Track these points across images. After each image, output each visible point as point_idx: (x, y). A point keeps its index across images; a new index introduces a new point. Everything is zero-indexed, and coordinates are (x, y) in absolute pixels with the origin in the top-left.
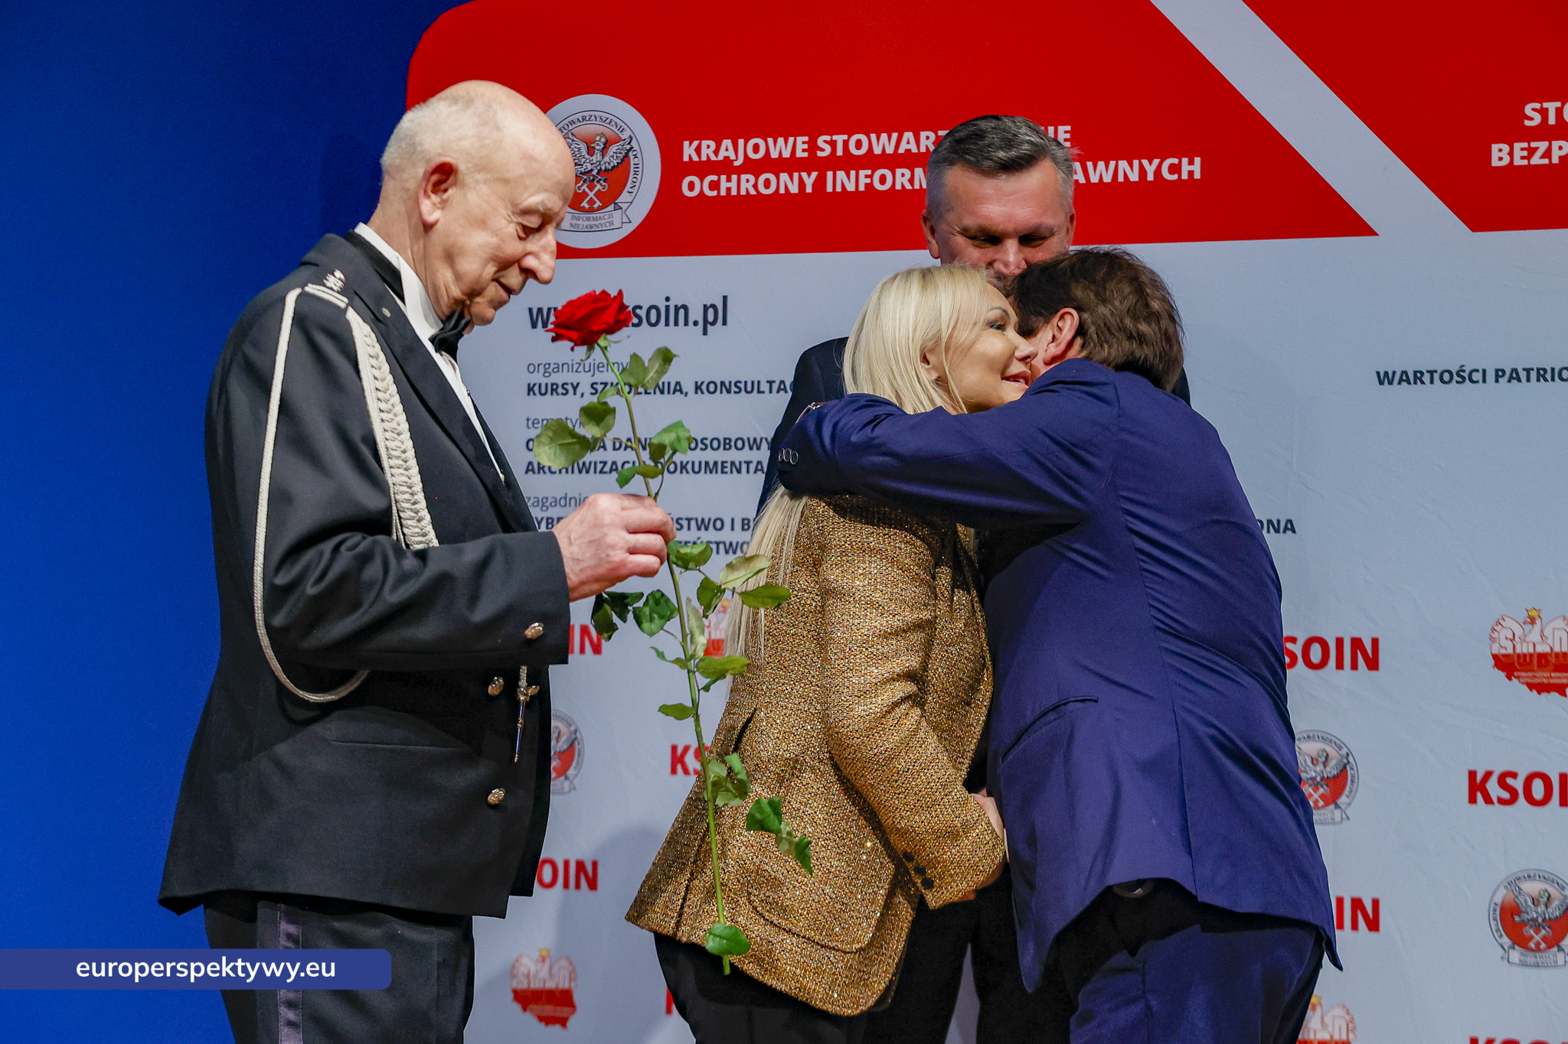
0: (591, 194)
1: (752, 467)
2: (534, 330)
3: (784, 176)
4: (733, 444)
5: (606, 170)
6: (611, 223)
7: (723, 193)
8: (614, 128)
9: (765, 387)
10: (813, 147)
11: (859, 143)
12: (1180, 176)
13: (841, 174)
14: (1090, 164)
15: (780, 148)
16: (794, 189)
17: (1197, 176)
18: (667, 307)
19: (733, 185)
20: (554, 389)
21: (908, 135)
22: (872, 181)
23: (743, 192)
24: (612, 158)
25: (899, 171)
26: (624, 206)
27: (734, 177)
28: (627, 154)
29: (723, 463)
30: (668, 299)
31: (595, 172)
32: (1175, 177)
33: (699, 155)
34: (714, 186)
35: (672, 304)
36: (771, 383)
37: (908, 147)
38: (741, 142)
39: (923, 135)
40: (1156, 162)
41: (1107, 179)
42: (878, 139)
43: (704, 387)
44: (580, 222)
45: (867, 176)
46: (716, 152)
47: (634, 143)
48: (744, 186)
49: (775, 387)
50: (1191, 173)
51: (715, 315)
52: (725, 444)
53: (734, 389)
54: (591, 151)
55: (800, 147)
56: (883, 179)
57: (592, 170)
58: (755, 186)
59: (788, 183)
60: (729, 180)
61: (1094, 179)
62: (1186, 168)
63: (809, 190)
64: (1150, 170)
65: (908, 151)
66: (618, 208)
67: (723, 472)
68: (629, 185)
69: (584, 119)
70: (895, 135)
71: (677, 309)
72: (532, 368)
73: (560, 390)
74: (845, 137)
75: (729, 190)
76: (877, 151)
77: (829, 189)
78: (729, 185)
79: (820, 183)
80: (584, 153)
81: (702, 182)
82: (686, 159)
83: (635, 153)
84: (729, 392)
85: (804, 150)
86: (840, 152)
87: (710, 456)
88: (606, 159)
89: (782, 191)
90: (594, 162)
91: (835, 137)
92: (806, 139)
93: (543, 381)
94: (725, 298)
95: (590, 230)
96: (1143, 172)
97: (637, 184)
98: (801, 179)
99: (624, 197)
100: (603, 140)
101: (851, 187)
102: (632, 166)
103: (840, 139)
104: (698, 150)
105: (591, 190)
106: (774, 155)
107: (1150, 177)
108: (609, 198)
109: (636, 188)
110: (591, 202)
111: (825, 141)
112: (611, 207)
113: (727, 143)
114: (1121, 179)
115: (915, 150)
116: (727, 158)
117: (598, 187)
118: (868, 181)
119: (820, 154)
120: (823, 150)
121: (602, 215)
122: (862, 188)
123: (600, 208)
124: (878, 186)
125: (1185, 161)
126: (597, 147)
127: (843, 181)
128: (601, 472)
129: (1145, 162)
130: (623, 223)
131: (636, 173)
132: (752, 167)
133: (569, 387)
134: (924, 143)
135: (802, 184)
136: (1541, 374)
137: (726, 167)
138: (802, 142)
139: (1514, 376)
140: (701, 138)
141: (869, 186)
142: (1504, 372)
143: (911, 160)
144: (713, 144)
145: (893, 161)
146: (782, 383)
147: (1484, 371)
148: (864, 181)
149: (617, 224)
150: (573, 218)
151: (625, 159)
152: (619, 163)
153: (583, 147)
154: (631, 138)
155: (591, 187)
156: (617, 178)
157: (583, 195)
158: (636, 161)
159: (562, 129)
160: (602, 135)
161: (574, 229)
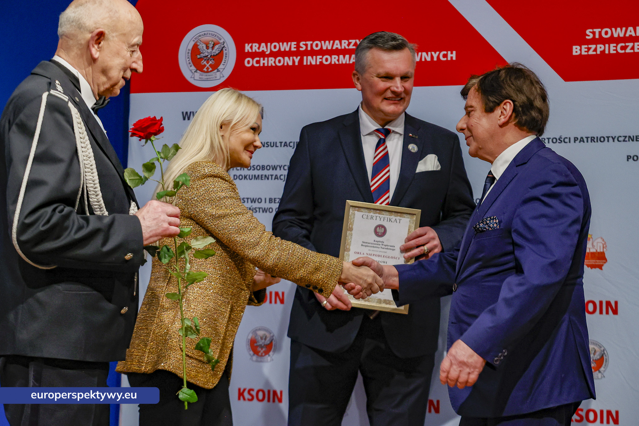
0: (208, 65)
1: (273, 177)
2: (184, 121)
3: (286, 58)
4: (265, 167)
5: (214, 56)
6: (216, 77)
7: (262, 65)
8: (218, 39)
9: (278, 144)
10: (298, 46)
11: (317, 45)
12: (447, 59)
13: (310, 58)
15: (285, 47)
16: (291, 64)
17: (454, 59)
19: (266, 61)
21: (337, 42)
22: (322, 60)
23: (270, 65)
24: (216, 51)
25: (333, 56)
26: (221, 70)
27: (266, 59)
28: (222, 49)
29: (261, 175)
31: (209, 56)
32: (445, 59)
33: (252, 49)
34: (258, 62)
36: (281, 143)
37: (337, 46)
38: (269, 44)
39: (343, 41)
40: (438, 53)
42: (325, 43)
44: (203, 77)
45: (320, 58)
46: (259, 48)
47: (225, 44)
48: (270, 62)
49: (283, 144)
50: (452, 58)
52: (262, 168)
53: (266, 145)
54: (207, 48)
55: (293, 46)
56: (327, 60)
57: (208, 56)
58: (275, 62)
59: (288, 61)
60: (264, 60)
62: (449, 55)
63: (297, 64)
64: (435, 56)
66: (218, 71)
67: (261, 179)
68: (223, 62)
69: (205, 34)
70: (332, 42)
74: (311, 42)
75: (264, 64)
76: (324, 48)
77: (305, 63)
78: (264, 62)
79: (301, 61)
80: (205, 49)
81: (253, 60)
82: (246, 51)
83: (225, 48)
85: (295, 48)
86: (309, 49)
87: (256, 173)
88: (214, 51)
90: (209, 52)
91: (307, 42)
92: (295, 43)
95: (207, 80)
96: (432, 57)
97: (226, 61)
98: (293, 59)
99: (221, 67)
100: (213, 43)
101: (313, 63)
102: (224, 54)
103: (309, 43)
104: (251, 47)
105: (208, 64)
106: (282, 49)
107: (435, 59)
108: (215, 67)
109: (226, 63)
110: (208, 68)
111: (303, 44)
112: (216, 71)
113: (263, 44)
114: (423, 60)
115: (340, 48)
116: (263, 51)
117: (210, 62)
118: (321, 60)
119: (301, 49)
120: (302, 48)
121: (212, 74)
122: (318, 63)
123: (211, 71)
124: (325, 63)
125: (449, 52)
126: (210, 46)
127: (310, 60)
129: (433, 53)
130: (221, 77)
131: (226, 57)
132: (274, 54)
134: (343, 45)
135: (294, 61)
136: (593, 139)
137: (263, 55)
138: (294, 44)
139: (582, 140)
140: (253, 43)
141: (321, 62)
142: (577, 138)
143: (338, 52)
144: (257, 45)
145: (331, 52)
146: (286, 143)
147: (570, 138)
148: (319, 60)
149: (218, 78)
150: (200, 75)
151: (221, 51)
152: (219, 53)
153: (204, 46)
154: (224, 42)
155: (208, 63)
156: (218, 58)
157: (205, 66)
158: (226, 52)
159: (195, 39)
160: (212, 41)
161: (201, 80)
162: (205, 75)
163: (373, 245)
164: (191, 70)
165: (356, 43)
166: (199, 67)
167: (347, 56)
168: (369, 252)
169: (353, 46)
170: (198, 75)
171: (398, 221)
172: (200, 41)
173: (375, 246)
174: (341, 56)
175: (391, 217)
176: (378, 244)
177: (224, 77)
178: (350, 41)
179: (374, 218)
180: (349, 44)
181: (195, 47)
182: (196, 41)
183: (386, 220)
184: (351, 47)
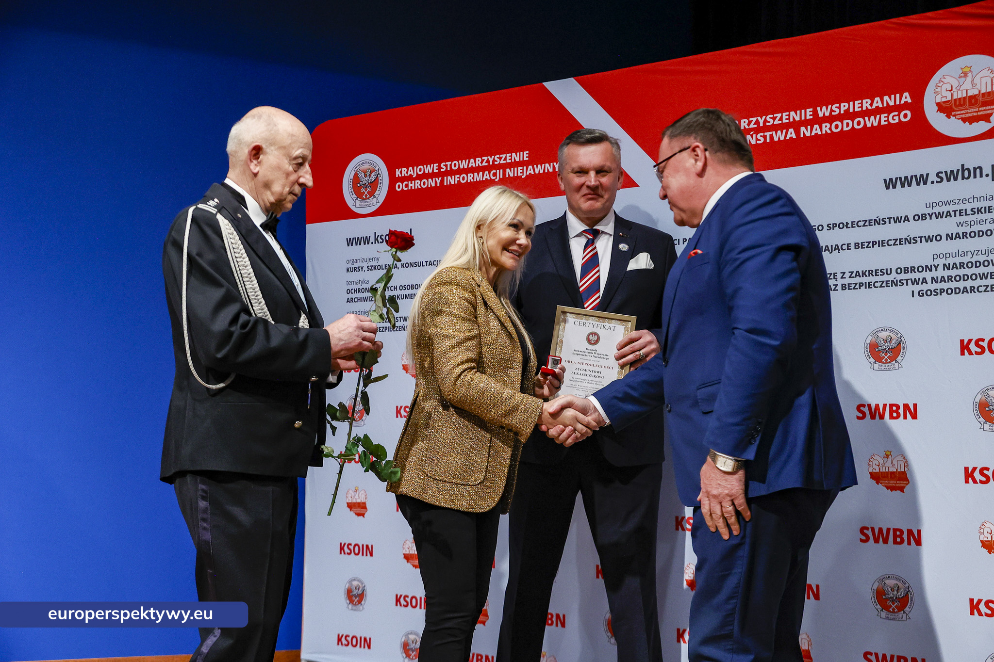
0: (366, 193)
3: (430, 180)
5: (371, 183)
6: (373, 203)
7: (410, 188)
8: (374, 167)
9: (425, 264)
10: (440, 168)
11: (456, 165)
13: (449, 178)
14: (535, 166)
15: (428, 169)
16: (433, 185)
19: (413, 185)
20: (355, 269)
21: (472, 160)
23: (416, 188)
24: (372, 179)
25: (469, 175)
26: (377, 196)
27: (413, 182)
28: (377, 176)
29: (411, 294)
31: (367, 184)
33: (401, 174)
34: (407, 186)
36: (426, 262)
38: (415, 167)
39: (477, 159)
41: (542, 172)
42: (462, 162)
43: (404, 265)
44: (363, 204)
45: (458, 178)
46: (407, 173)
47: (380, 171)
48: (416, 185)
49: (428, 263)
53: (414, 265)
54: (365, 176)
55: (435, 168)
56: (463, 179)
58: (420, 185)
59: (431, 183)
60: (411, 183)
61: (537, 172)
63: (438, 185)
65: (472, 166)
66: (375, 197)
67: (411, 298)
68: (378, 188)
69: (363, 163)
70: (467, 160)
72: (348, 262)
73: (357, 270)
74: (450, 163)
75: (411, 187)
76: (461, 167)
77: (445, 184)
78: (411, 185)
79: (442, 182)
80: (363, 177)
81: (402, 184)
82: (397, 176)
83: (380, 175)
84: (413, 266)
85: (436, 169)
86: (449, 169)
87: (407, 292)
88: (371, 178)
89: (429, 186)
90: (367, 180)
91: (447, 163)
92: (437, 165)
93: (352, 266)
94: (411, 229)
95: (366, 206)
97: (381, 187)
98: (436, 180)
99: (377, 193)
100: (370, 171)
101: (453, 183)
102: (379, 180)
103: (449, 163)
104: (401, 172)
105: (366, 191)
106: (427, 172)
108: (372, 194)
109: (381, 189)
110: (366, 196)
111: (444, 165)
112: (373, 197)
113: (411, 168)
114: (546, 171)
115: (474, 166)
116: (411, 174)
117: (368, 189)
118: (459, 179)
119: (442, 170)
121: (369, 200)
122: (456, 183)
123: (369, 198)
124: (462, 182)
126: (368, 174)
127: (450, 180)
128: (371, 301)
129: (555, 163)
130: (376, 203)
132: (420, 177)
133: (360, 268)
134: (477, 162)
135: (436, 183)
137: (410, 178)
140: (402, 168)
141: (459, 181)
142: (686, 239)
143: (473, 170)
144: (406, 169)
145: (467, 171)
146: (430, 261)
147: (679, 240)
148: (457, 179)
150: (360, 202)
151: (377, 178)
152: (375, 180)
153: (363, 174)
156: (374, 185)
157: (364, 193)
158: (381, 178)
159: (356, 168)
160: (369, 169)
161: (361, 207)
163: (585, 354)
164: (353, 199)
165: (488, 159)
166: (359, 195)
167: (481, 173)
168: (580, 361)
169: (486, 163)
170: (358, 203)
171: (612, 328)
172: (360, 170)
173: (587, 354)
174: (476, 174)
175: (604, 324)
176: (590, 353)
177: (379, 201)
178: (483, 158)
179: (587, 325)
180: (483, 161)
181: (356, 175)
182: (356, 170)
183: (599, 328)
184: (484, 164)
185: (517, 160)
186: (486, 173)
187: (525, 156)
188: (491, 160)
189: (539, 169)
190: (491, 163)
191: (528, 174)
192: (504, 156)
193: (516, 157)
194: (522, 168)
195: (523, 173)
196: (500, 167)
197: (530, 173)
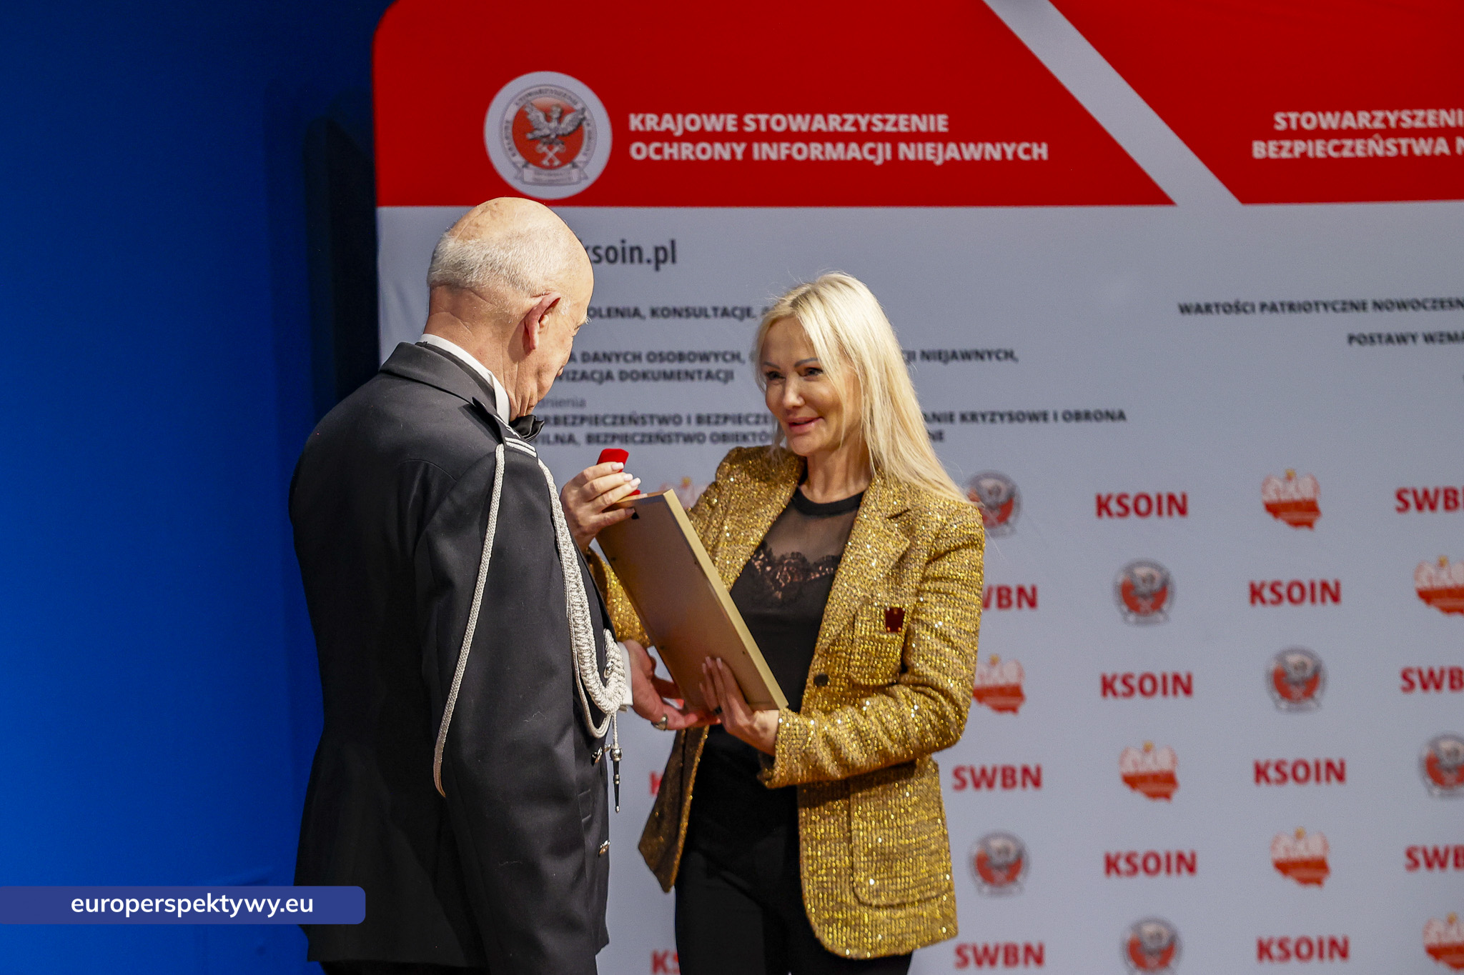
1: (703, 375)
3: (718, 146)
4: (686, 357)
5: (563, 135)
6: (570, 179)
7: (667, 158)
8: (569, 102)
9: (710, 312)
10: (740, 123)
11: (780, 122)
12: (1032, 157)
13: (765, 146)
14: (964, 145)
15: (713, 123)
16: (726, 157)
17: (1045, 157)
18: (623, 249)
19: (675, 150)
21: (818, 118)
22: (791, 152)
23: (684, 158)
24: (567, 125)
25: (813, 145)
26: (580, 165)
27: (675, 145)
28: (581, 123)
29: (678, 372)
30: (623, 241)
32: (1028, 158)
33: (644, 127)
34: (659, 151)
35: (627, 245)
36: (715, 309)
37: (819, 126)
38: (679, 117)
39: (832, 116)
40: (1013, 145)
41: (977, 157)
42: (795, 119)
43: (659, 312)
44: (539, 177)
45: (787, 148)
46: (659, 124)
47: (586, 114)
48: (684, 152)
49: (719, 311)
50: (1040, 155)
51: (665, 255)
53: (684, 313)
54: (548, 119)
55: (731, 122)
57: (550, 135)
58: (694, 153)
59: (721, 151)
60: (671, 147)
61: (967, 157)
62: (1036, 151)
63: (739, 157)
64: (1009, 151)
65: (819, 130)
66: (575, 166)
67: (679, 379)
68: (584, 148)
69: (540, 91)
70: (808, 117)
71: (632, 249)
74: (766, 117)
75: (671, 155)
76: (795, 128)
77: (756, 157)
78: (671, 151)
79: (748, 152)
80: (542, 121)
81: (648, 148)
82: (633, 128)
83: (587, 122)
84: (681, 316)
85: (733, 126)
87: (667, 367)
88: (563, 126)
89: (716, 158)
90: (552, 127)
91: (759, 116)
92: (734, 116)
94: (673, 243)
95: (551, 183)
96: (1004, 153)
97: (591, 147)
98: (732, 148)
99: (580, 158)
100: (559, 110)
101: (774, 156)
102: (586, 132)
103: (762, 117)
104: (643, 122)
105: (551, 151)
106: (708, 128)
107: (1010, 157)
108: (567, 158)
109: (590, 151)
110: (551, 161)
111: (752, 120)
112: (569, 166)
113: (667, 117)
114: (987, 158)
115: (824, 129)
116: (668, 129)
117: (556, 149)
118: (787, 152)
119: (747, 129)
120: (748, 126)
121: (561, 172)
122: (783, 157)
123: (559, 166)
124: (797, 155)
125: (1036, 144)
126: (554, 116)
127: (764, 151)
129: (1005, 145)
130: (580, 179)
131: (590, 138)
132: (691, 137)
134: (832, 124)
135: (733, 153)
136: (1291, 307)
137: (668, 137)
138: (731, 120)
139: (1273, 308)
140: (645, 112)
141: (789, 156)
142: (1266, 305)
143: (821, 137)
144: (655, 117)
145: (808, 137)
147: (1253, 304)
148: (784, 153)
149: (575, 179)
150: (536, 173)
151: (579, 127)
152: (574, 130)
153: (541, 115)
154: (583, 110)
155: (550, 149)
156: (572, 142)
157: (544, 155)
158: (590, 128)
159: (521, 99)
160: (558, 106)
161: (537, 183)
162: (545, 176)
164: (514, 164)
165: (854, 122)
166: (532, 157)
167: (841, 146)
169: (851, 126)
170: (530, 173)
172: (532, 104)
174: (829, 146)
177: (586, 178)
178: (845, 116)
180: (843, 122)
181: (521, 115)
182: (522, 104)
184: (848, 128)
185: (923, 128)
186: (854, 146)
187: (940, 123)
188: (863, 122)
189: (972, 152)
190: (864, 128)
191: (948, 157)
192: (892, 118)
193: (920, 123)
194: (932, 145)
195: (935, 155)
196: (883, 137)
197: (953, 159)
